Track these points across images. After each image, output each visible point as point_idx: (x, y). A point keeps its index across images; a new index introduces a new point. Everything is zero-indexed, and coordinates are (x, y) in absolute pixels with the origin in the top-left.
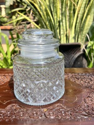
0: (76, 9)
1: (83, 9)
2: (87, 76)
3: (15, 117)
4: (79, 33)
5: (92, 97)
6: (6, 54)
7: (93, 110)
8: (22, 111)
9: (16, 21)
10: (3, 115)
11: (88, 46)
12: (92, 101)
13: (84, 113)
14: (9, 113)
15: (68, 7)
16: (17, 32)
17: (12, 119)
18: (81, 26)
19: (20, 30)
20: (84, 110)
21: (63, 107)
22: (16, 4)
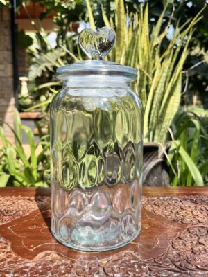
0: (151, 84)
1: (163, 85)
2: (173, 201)
3: (52, 274)
4: (155, 127)
5: (186, 239)
6: (30, 161)
7: (187, 262)
8: (63, 264)
9: (45, 105)
11: (170, 150)
12: (185, 245)
13: (172, 267)
14: (40, 267)
15: (138, 82)
16: (47, 123)
18: (159, 114)
20: (173, 262)
21: (136, 256)
22: (47, 75)
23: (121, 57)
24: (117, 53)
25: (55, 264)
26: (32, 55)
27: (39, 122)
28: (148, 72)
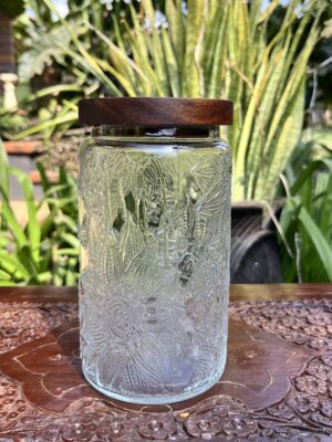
0: (252, 95)
1: (272, 97)
2: (295, 310)
5: (318, 375)
6: (26, 232)
7: (321, 413)
8: (115, 420)
9: (50, 127)
10: (61, 432)
12: (317, 385)
14: (77, 425)
15: (228, 91)
16: (55, 161)
18: (266, 150)
19: (63, 156)
21: (235, 403)
22: (52, 71)
23: (196, 43)
25: (102, 419)
27: (39, 159)
28: (246, 73)
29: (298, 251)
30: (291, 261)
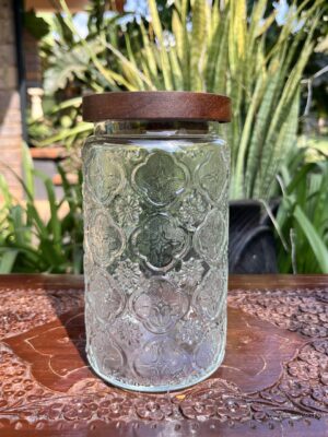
0: (250, 103)
1: (269, 104)
2: (288, 299)
3: (99, 415)
4: (255, 173)
5: (309, 361)
6: (49, 229)
7: (312, 397)
8: (115, 400)
9: (72, 136)
10: (64, 410)
12: (308, 370)
13: (289, 405)
14: (79, 404)
16: (76, 165)
17: (91, 424)
20: (289, 397)
21: (230, 387)
22: (73, 86)
24: (193, 50)
25: (102, 400)
26: (48, 51)
27: (62, 164)
28: (244, 83)
29: (293, 245)
30: (287, 254)
